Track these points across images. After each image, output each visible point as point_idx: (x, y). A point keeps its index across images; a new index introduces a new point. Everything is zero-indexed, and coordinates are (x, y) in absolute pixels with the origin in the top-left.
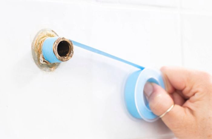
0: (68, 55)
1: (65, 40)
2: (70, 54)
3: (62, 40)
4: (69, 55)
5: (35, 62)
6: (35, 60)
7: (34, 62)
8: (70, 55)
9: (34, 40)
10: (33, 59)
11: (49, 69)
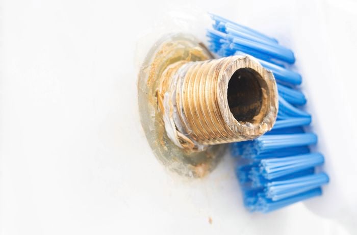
0: (258, 118)
1: (252, 67)
2: (265, 115)
3: (243, 66)
4: (262, 120)
5: (148, 138)
6: (146, 130)
7: (145, 138)
8: (266, 119)
9: (146, 63)
10: (141, 128)
11: (190, 169)
